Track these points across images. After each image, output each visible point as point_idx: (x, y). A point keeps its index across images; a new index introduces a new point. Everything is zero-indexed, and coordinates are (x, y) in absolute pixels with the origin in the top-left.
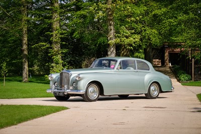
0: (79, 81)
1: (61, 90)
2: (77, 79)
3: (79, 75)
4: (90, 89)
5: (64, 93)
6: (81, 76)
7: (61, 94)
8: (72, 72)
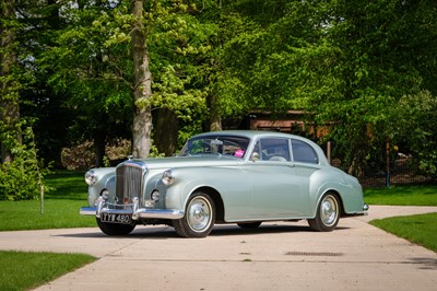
0: (169, 186)
1: (121, 208)
2: (165, 181)
3: (169, 171)
4: (194, 208)
5: (130, 215)
6: (174, 174)
7: (122, 220)
8: (149, 166)
